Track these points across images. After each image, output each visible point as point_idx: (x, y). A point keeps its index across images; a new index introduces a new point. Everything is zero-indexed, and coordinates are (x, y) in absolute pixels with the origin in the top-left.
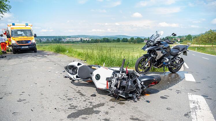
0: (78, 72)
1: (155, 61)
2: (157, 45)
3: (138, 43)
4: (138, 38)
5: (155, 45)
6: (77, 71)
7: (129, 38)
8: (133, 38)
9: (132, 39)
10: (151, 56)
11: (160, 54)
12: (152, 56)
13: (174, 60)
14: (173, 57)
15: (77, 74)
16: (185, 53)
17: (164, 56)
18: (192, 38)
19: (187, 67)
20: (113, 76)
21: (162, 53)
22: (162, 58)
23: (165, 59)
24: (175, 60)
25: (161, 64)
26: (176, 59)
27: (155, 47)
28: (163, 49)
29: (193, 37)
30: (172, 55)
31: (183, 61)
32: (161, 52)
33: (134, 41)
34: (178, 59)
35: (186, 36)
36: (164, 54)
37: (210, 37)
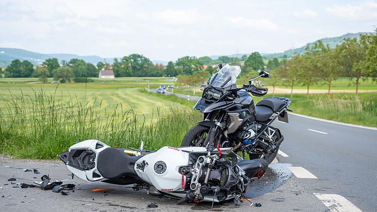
0: (96, 163)
1: (223, 139)
2: (231, 98)
3: (77, 81)
4: (74, 61)
5: (224, 99)
6: (96, 161)
7: (38, 63)
8: (55, 60)
9: (52, 64)
10: (216, 126)
11: (236, 120)
12: (219, 124)
13: (263, 134)
14: (260, 127)
15: (96, 168)
16: (283, 116)
17: (244, 124)
18: (262, 63)
19: (285, 155)
20: (191, 163)
21: (241, 117)
22: (240, 129)
23: (248, 132)
24: (265, 135)
25: (237, 143)
26: (267, 131)
27: (224, 103)
28: (243, 108)
29: (266, 62)
30: (258, 122)
31: (281, 136)
32: (238, 115)
33: (62, 71)
34: (272, 132)
35: (245, 56)
36: (245, 120)
37: (319, 65)
